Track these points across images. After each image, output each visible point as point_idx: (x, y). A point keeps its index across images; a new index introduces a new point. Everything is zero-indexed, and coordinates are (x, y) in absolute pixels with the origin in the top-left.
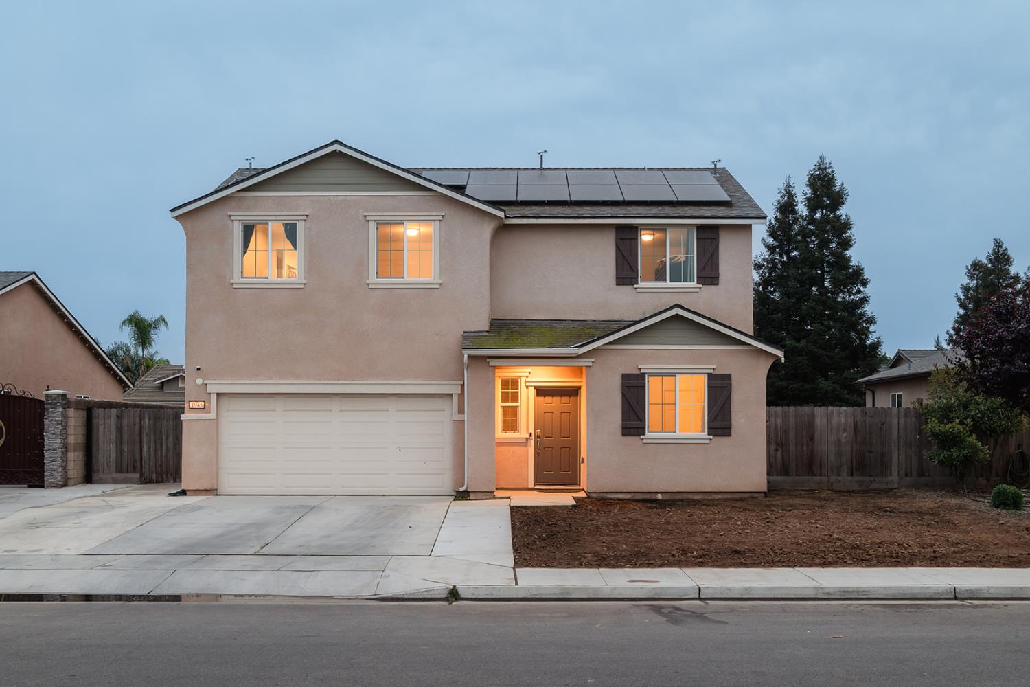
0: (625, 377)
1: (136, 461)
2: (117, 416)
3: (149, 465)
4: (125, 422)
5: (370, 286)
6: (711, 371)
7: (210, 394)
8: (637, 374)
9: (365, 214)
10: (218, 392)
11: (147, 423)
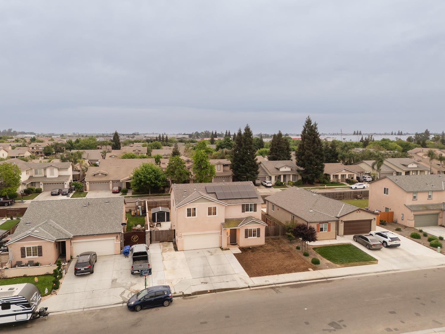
0: (245, 230)
1: (159, 240)
4: (157, 233)
5: (207, 217)
6: (257, 228)
7: (182, 235)
8: (247, 229)
9: (206, 206)
10: (184, 235)
11: (161, 232)
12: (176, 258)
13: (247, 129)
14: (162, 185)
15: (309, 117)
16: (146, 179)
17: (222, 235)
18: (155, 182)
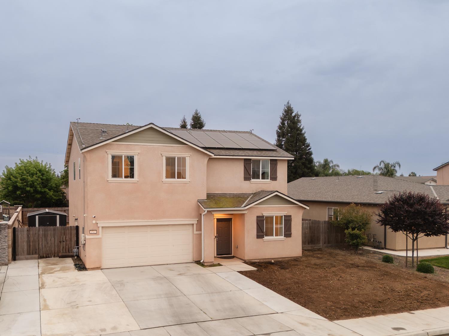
0: (258, 217)
1: (37, 250)
2: (27, 230)
3: (42, 251)
4: (31, 233)
5: (164, 182)
6: (285, 214)
7: (99, 227)
8: (262, 216)
9: (162, 153)
10: (102, 226)
11: (41, 232)
12: (81, 283)
13: (196, 118)
14: (55, 196)
15: (288, 103)
16: (25, 184)
17: (201, 230)
18: (43, 190)
